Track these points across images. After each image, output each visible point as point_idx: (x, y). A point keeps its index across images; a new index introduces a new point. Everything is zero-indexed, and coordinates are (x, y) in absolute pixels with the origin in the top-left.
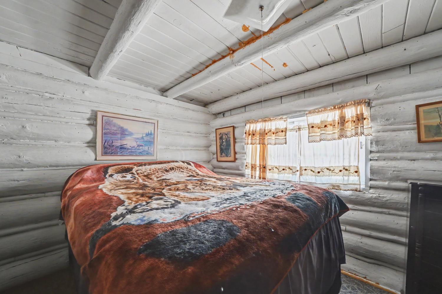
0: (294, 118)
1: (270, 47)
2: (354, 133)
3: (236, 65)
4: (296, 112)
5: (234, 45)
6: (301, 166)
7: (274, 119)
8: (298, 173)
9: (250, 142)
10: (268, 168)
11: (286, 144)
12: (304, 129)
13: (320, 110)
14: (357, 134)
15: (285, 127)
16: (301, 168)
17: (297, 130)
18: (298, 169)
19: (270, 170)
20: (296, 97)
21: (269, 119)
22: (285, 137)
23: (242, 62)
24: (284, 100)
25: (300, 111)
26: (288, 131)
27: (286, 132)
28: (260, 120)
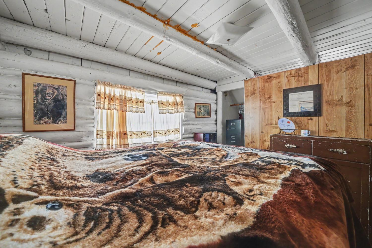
0: (148, 93)
1: (191, 48)
2: (176, 111)
3: (166, 37)
4: (150, 89)
5: (174, 21)
6: (154, 130)
7: (134, 89)
8: (152, 136)
9: (106, 106)
10: (129, 134)
11: (144, 113)
12: (155, 103)
13: (165, 93)
14: (178, 112)
15: (143, 99)
16: (154, 131)
17: (151, 103)
18: (152, 132)
19: (131, 136)
20: (142, 76)
21: (128, 88)
22: (143, 107)
23: (171, 40)
24: (132, 73)
25: (153, 90)
26: (145, 103)
27: (143, 103)
28: (119, 86)
